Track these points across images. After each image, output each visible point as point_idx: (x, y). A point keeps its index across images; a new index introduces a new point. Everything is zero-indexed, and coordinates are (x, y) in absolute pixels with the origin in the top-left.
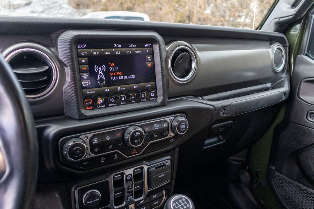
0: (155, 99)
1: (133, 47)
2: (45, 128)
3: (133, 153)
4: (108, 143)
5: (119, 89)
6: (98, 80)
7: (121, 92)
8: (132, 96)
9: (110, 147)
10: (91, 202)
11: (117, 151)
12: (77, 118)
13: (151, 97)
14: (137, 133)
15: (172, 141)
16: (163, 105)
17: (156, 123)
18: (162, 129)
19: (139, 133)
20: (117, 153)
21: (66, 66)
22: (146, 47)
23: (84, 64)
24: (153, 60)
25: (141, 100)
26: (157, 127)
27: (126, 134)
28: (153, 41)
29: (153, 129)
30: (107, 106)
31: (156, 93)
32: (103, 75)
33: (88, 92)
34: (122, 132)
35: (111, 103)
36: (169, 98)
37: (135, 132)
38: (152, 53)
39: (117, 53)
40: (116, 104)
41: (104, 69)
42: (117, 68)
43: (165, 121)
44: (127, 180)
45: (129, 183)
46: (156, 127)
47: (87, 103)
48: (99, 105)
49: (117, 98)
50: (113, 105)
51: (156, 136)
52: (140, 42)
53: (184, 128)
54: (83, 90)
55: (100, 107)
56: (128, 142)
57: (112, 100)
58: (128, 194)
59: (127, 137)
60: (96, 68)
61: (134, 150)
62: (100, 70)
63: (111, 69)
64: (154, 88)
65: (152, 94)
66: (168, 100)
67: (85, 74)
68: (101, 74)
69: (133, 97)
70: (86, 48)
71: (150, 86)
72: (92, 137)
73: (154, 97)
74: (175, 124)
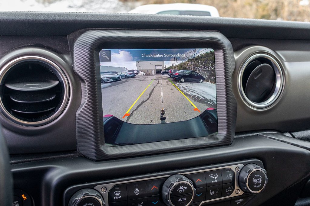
0: (214, 133)
2: (46, 170)
4: (137, 200)
12: (94, 157)
14: (181, 188)
15: (238, 202)
16: (226, 143)
17: (214, 172)
18: (223, 182)
19: (186, 188)
21: (83, 81)
26: (215, 178)
27: (165, 187)
28: (215, 45)
29: (208, 182)
34: (159, 183)
36: (237, 133)
37: (178, 186)
43: (229, 170)
46: (213, 179)
51: (212, 193)
53: (260, 184)
56: (167, 200)
59: (167, 192)
66: (236, 137)
72: (114, 189)
74: (245, 176)
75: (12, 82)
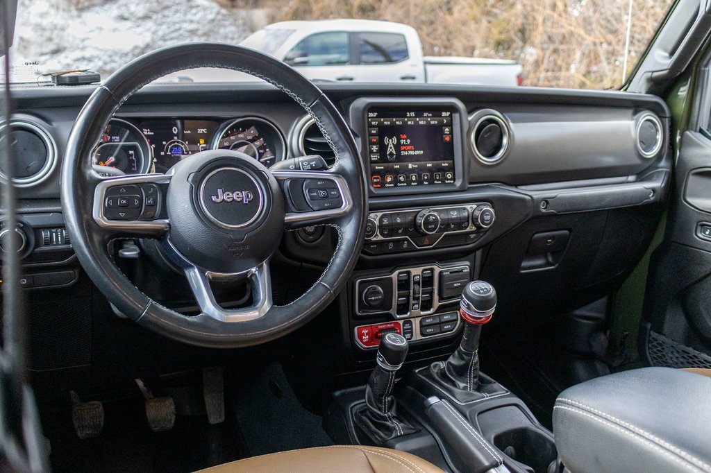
0: (452, 182)
1: (428, 117)
3: (425, 243)
4: (399, 226)
5: (410, 166)
6: (388, 153)
7: (413, 171)
8: (424, 176)
9: (400, 231)
10: (373, 298)
11: (407, 237)
13: (448, 179)
14: (431, 217)
15: (472, 236)
16: (461, 190)
17: (453, 210)
18: (460, 218)
19: (434, 218)
20: (407, 240)
21: (358, 136)
22: (444, 117)
23: (374, 135)
24: (451, 132)
25: (436, 182)
26: (454, 215)
27: (418, 218)
28: (452, 109)
29: (450, 217)
30: (396, 186)
31: (454, 175)
32: (393, 148)
33: (377, 168)
34: (414, 215)
35: (401, 182)
36: (470, 183)
37: (429, 216)
38: (450, 124)
39: (409, 123)
40: (405, 184)
41: (395, 141)
42: (409, 141)
43: (464, 209)
44: (415, 283)
45: (416, 287)
47: (375, 180)
48: (387, 183)
49: (408, 177)
50: (402, 184)
51: (452, 226)
52: (436, 110)
53: (489, 220)
54: (372, 165)
55: (388, 185)
56: (420, 226)
57: (402, 179)
58: (414, 302)
59: (420, 220)
60: (386, 140)
61: (426, 240)
62: (391, 142)
63: (402, 142)
64: (452, 168)
65: (449, 176)
66: (469, 186)
67: (374, 147)
68: (391, 148)
69: (426, 178)
70: (377, 117)
71: (446, 165)
72: (382, 217)
73: (451, 179)
74: (478, 213)
75: (310, 137)
